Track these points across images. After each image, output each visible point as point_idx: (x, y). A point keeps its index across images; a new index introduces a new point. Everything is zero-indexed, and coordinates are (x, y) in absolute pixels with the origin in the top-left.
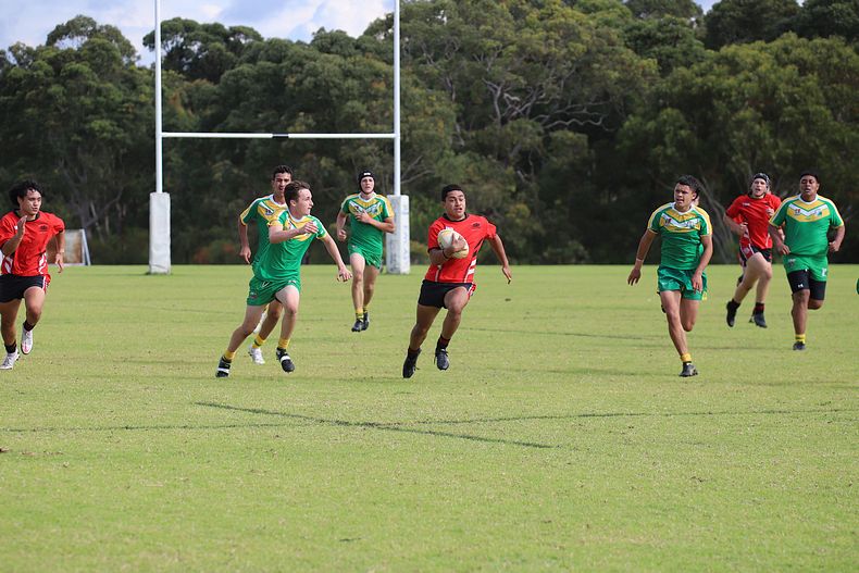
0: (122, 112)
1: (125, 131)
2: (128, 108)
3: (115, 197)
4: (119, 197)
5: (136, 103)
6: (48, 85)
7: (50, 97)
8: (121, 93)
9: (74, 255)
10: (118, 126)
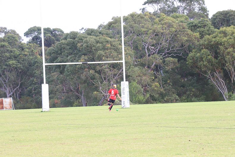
0: (19, 58)
1: (20, 64)
2: (21, 56)
3: (18, 86)
5: (24, 55)
8: (19, 52)
9: (9, 106)
10: (18, 62)
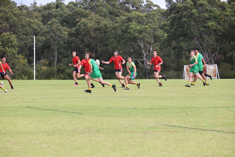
0: (220, 19)
1: (221, 26)
2: (222, 17)
3: (217, 51)
4: (218, 52)
5: (225, 15)
6: (191, 9)
7: (192, 14)
8: (219, 11)
9: (213, 74)
10: (218, 24)
